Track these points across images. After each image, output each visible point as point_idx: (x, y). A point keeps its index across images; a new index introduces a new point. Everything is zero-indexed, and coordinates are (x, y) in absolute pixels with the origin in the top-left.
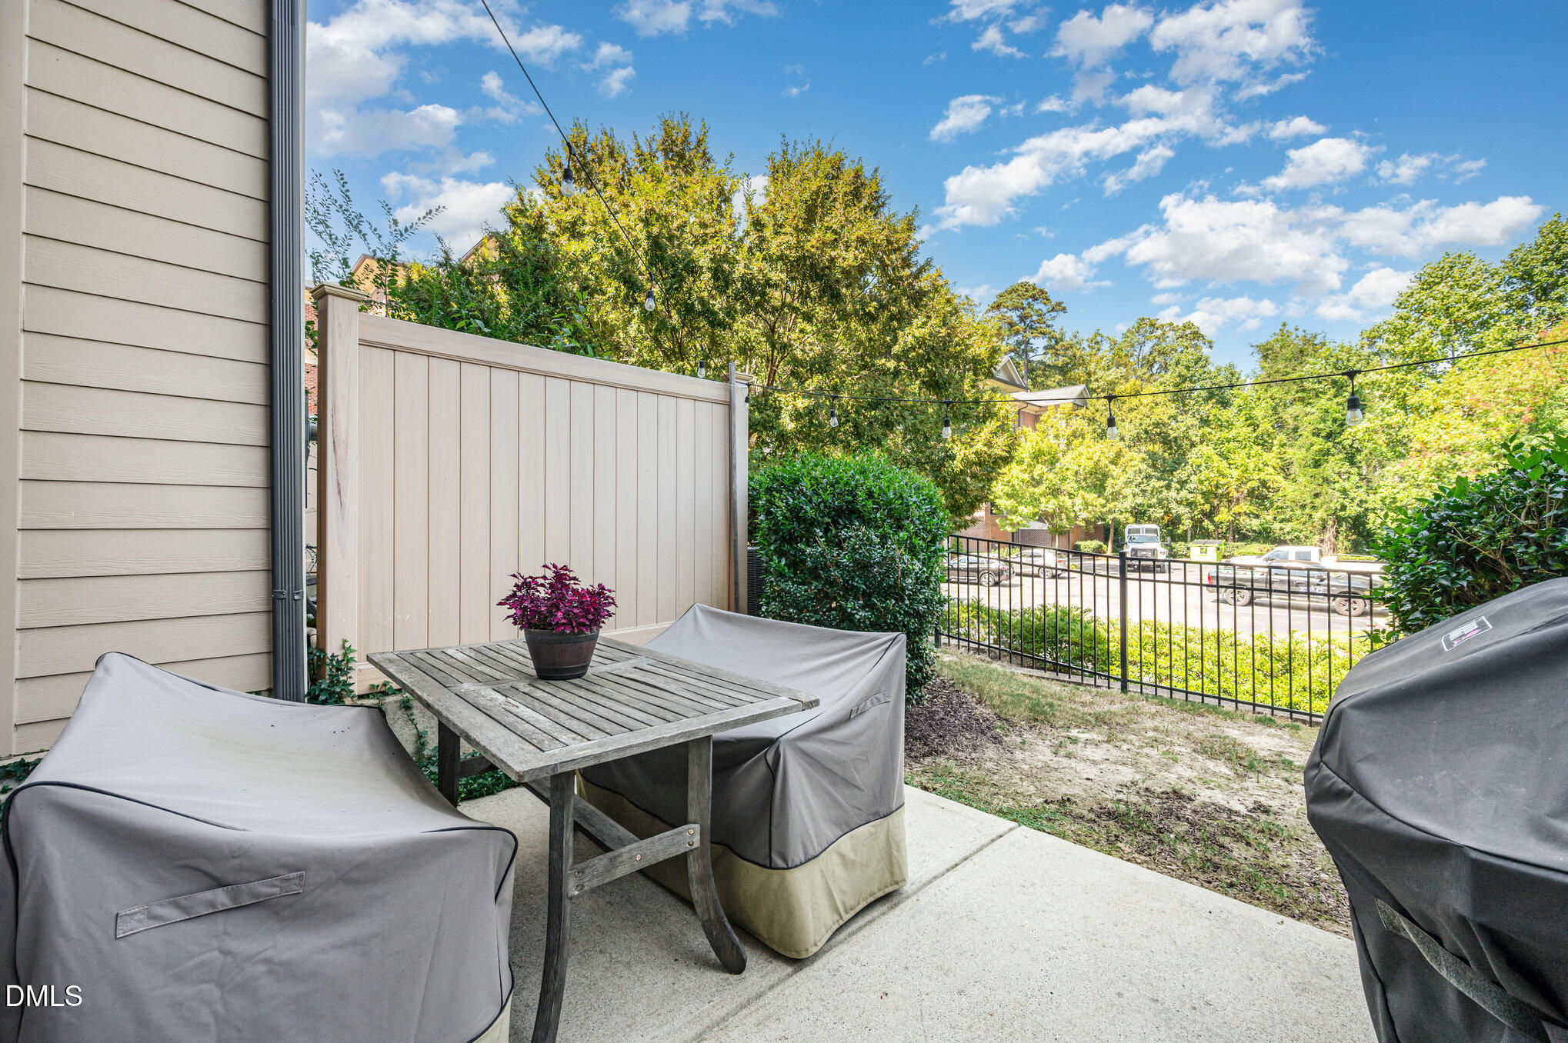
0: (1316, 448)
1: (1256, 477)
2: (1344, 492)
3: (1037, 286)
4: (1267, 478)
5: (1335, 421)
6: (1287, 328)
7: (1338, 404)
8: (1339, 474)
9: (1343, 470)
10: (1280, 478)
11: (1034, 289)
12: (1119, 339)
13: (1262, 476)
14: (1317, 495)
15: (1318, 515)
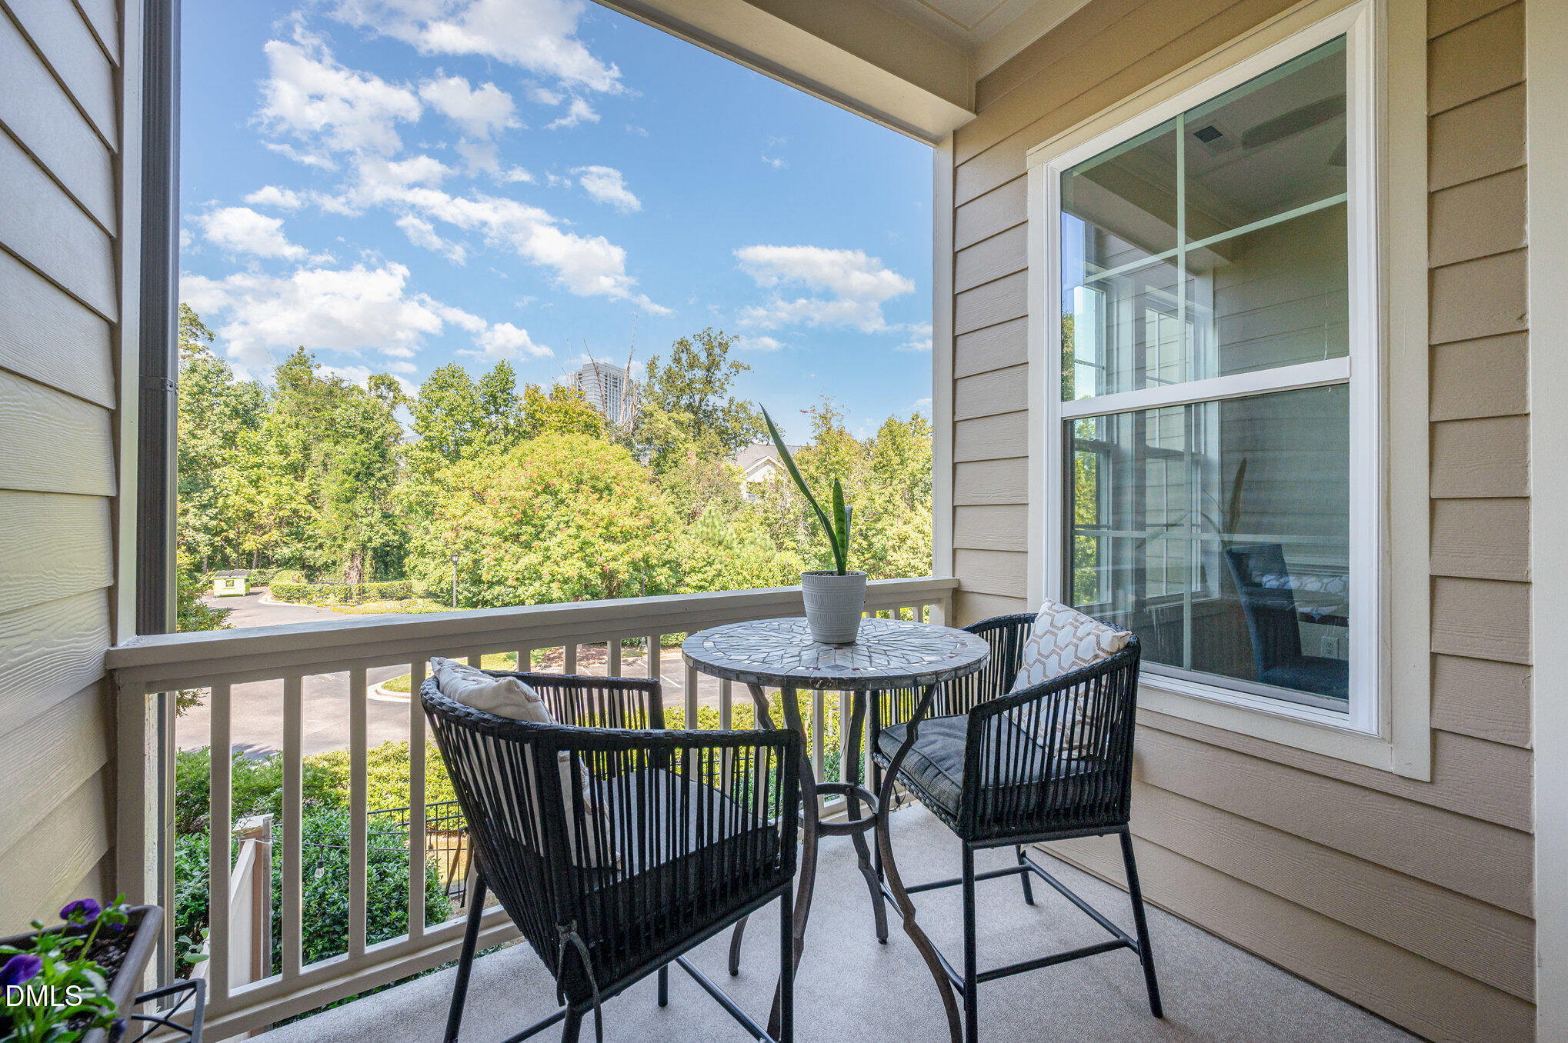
0: (347, 485)
1: (288, 507)
2: (371, 526)
4: (299, 507)
5: (363, 464)
7: (366, 450)
8: (366, 510)
9: (369, 507)
10: (309, 507)
13: (294, 505)
14: (347, 528)
15: (349, 545)
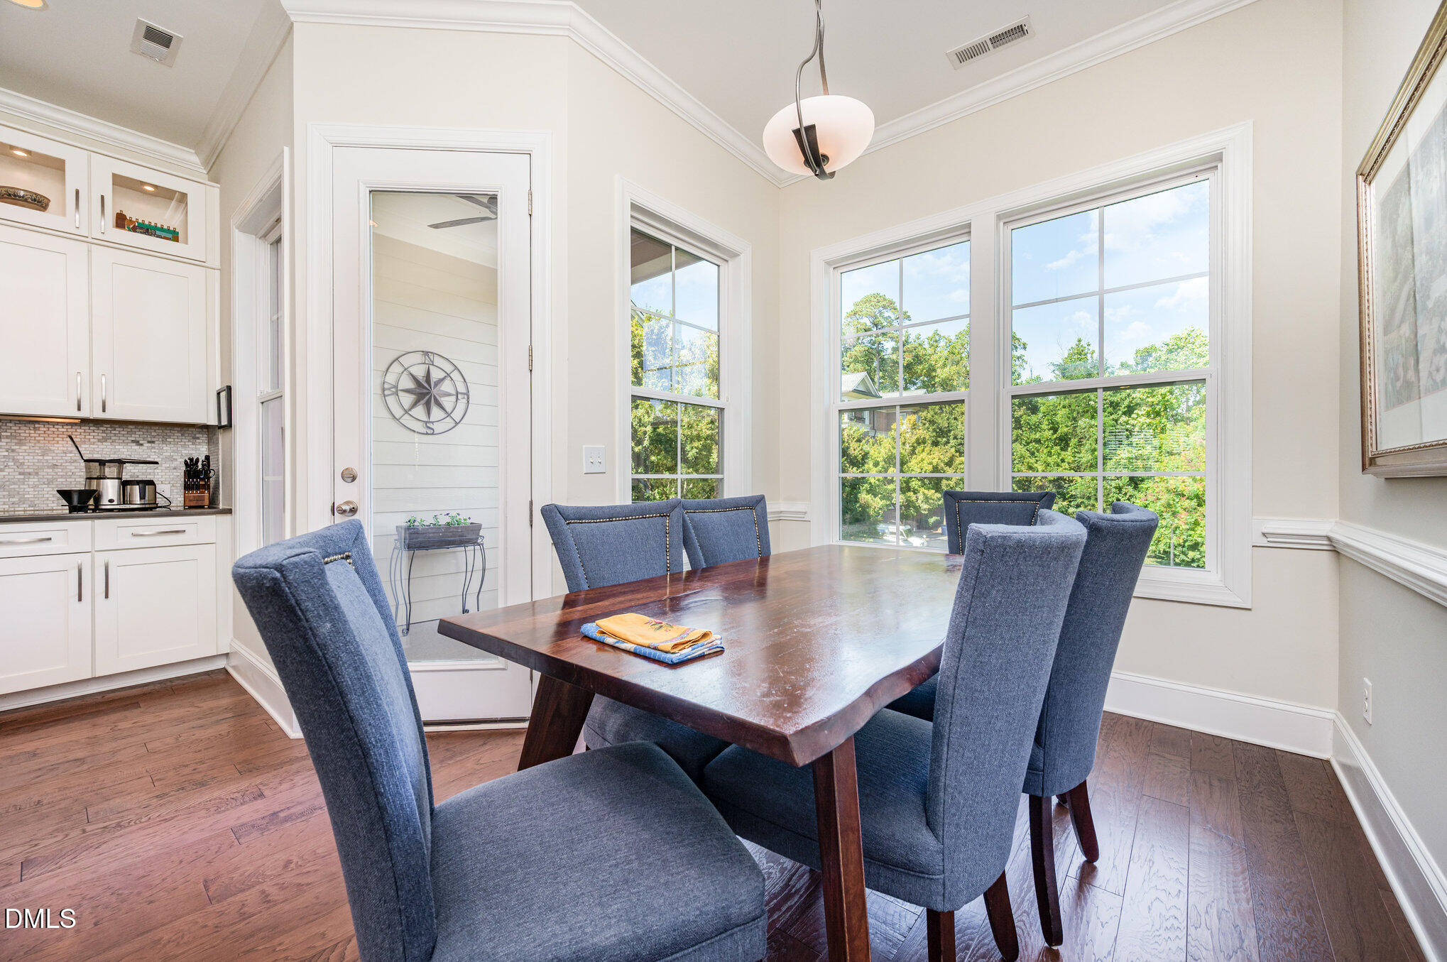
3: (887, 297)
6: (1082, 343)
11: (885, 299)
12: (953, 338)
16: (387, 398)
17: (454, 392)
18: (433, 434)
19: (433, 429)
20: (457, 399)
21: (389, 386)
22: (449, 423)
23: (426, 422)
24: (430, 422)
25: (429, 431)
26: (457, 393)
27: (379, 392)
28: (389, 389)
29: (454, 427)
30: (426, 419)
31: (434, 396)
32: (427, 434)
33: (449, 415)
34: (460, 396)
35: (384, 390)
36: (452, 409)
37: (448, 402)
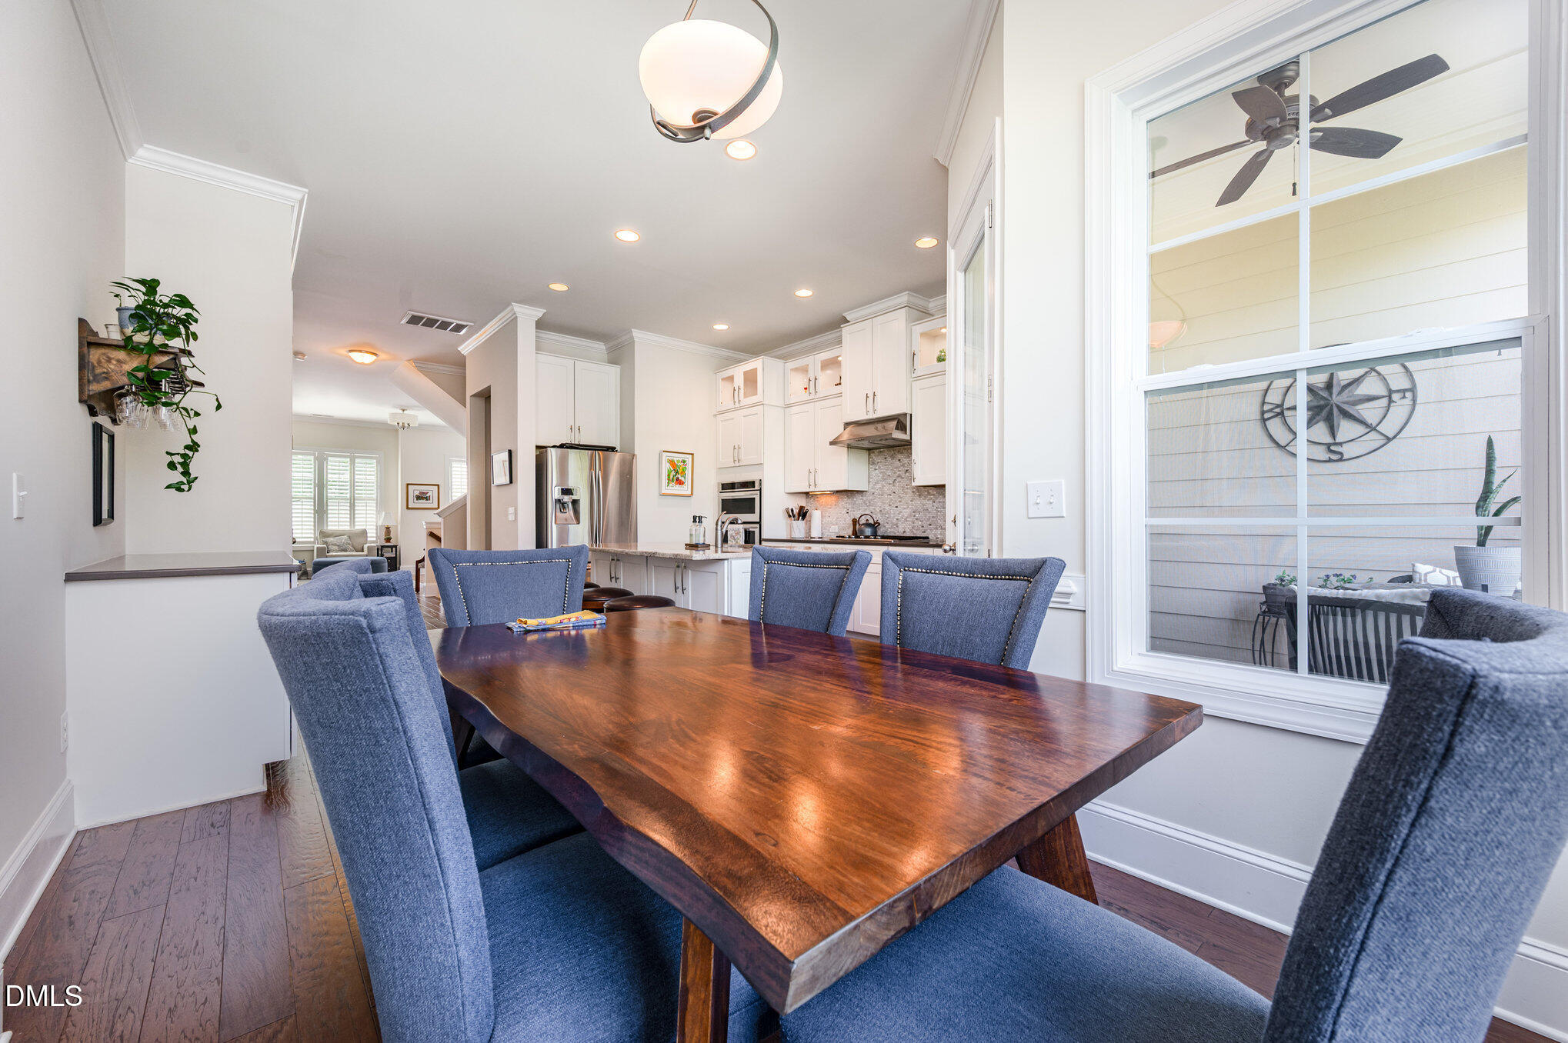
16: (1267, 423)
17: (1384, 392)
18: (1341, 460)
19: (1341, 453)
20: (1391, 401)
21: (1270, 407)
22: (1374, 439)
23: (1328, 446)
24: (1336, 444)
25: (1334, 457)
26: (1391, 392)
27: (1259, 417)
28: (1270, 411)
29: (1383, 446)
30: (1328, 440)
31: (1338, 407)
32: (1330, 460)
33: (1371, 428)
34: (1395, 397)
35: (1263, 413)
36: (1378, 420)
37: (1370, 412)
